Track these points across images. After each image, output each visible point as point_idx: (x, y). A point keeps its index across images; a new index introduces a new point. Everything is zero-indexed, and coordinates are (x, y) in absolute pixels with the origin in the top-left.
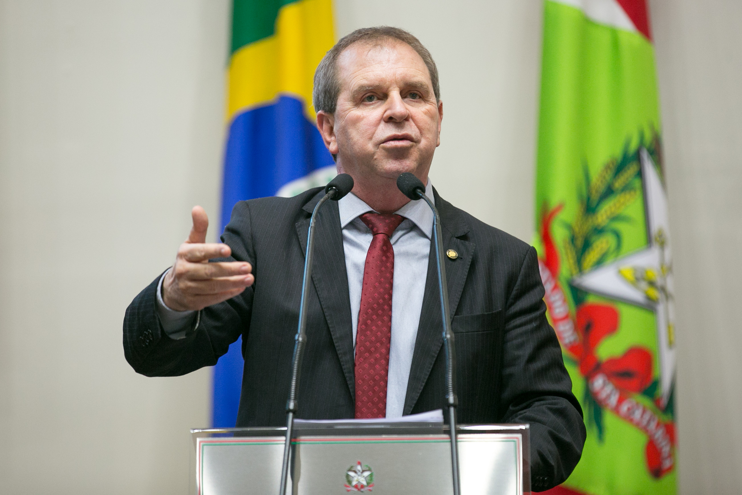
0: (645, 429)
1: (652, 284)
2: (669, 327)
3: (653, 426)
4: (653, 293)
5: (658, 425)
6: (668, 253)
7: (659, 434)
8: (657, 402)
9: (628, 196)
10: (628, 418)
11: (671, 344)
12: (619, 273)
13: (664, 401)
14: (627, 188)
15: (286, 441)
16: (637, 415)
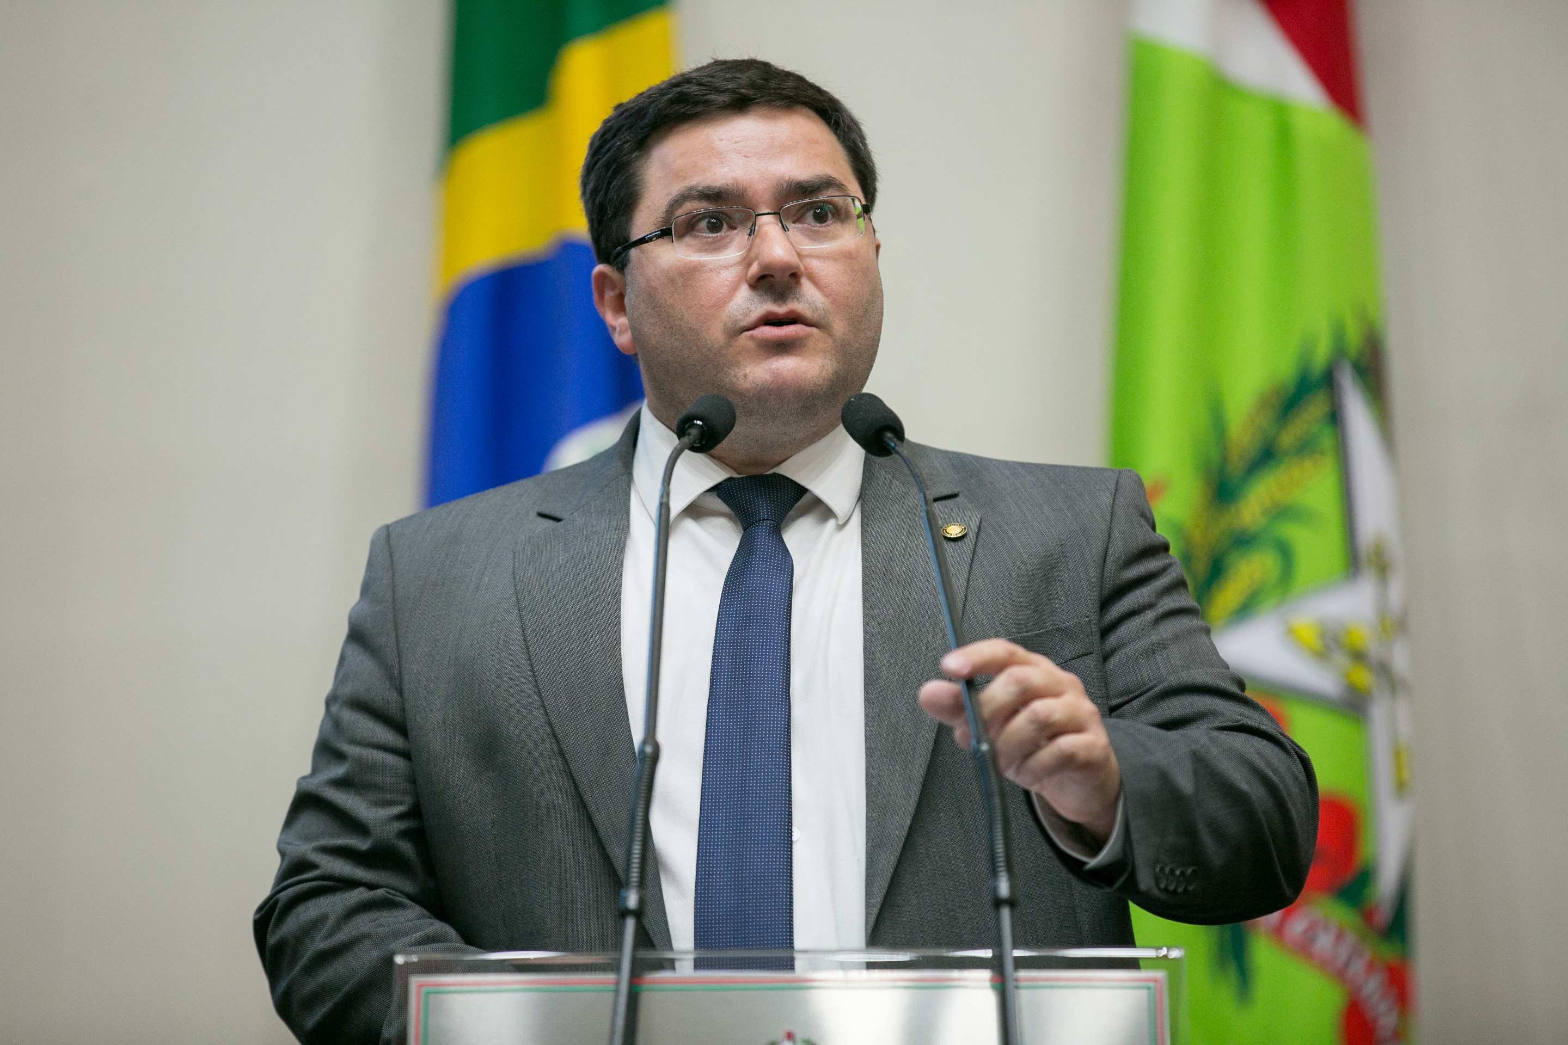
0: (1340, 974)
1: (1359, 656)
2: (1397, 753)
3: (1358, 967)
4: (1363, 677)
5: (1371, 967)
6: (1396, 591)
7: (1373, 987)
8: (1368, 916)
9: (1308, 464)
10: (1304, 949)
11: (1401, 788)
12: (1290, 633)
13: (1385, 913)
14: (1306, 448)
15: (618, 983)
16: (1324, 942)
